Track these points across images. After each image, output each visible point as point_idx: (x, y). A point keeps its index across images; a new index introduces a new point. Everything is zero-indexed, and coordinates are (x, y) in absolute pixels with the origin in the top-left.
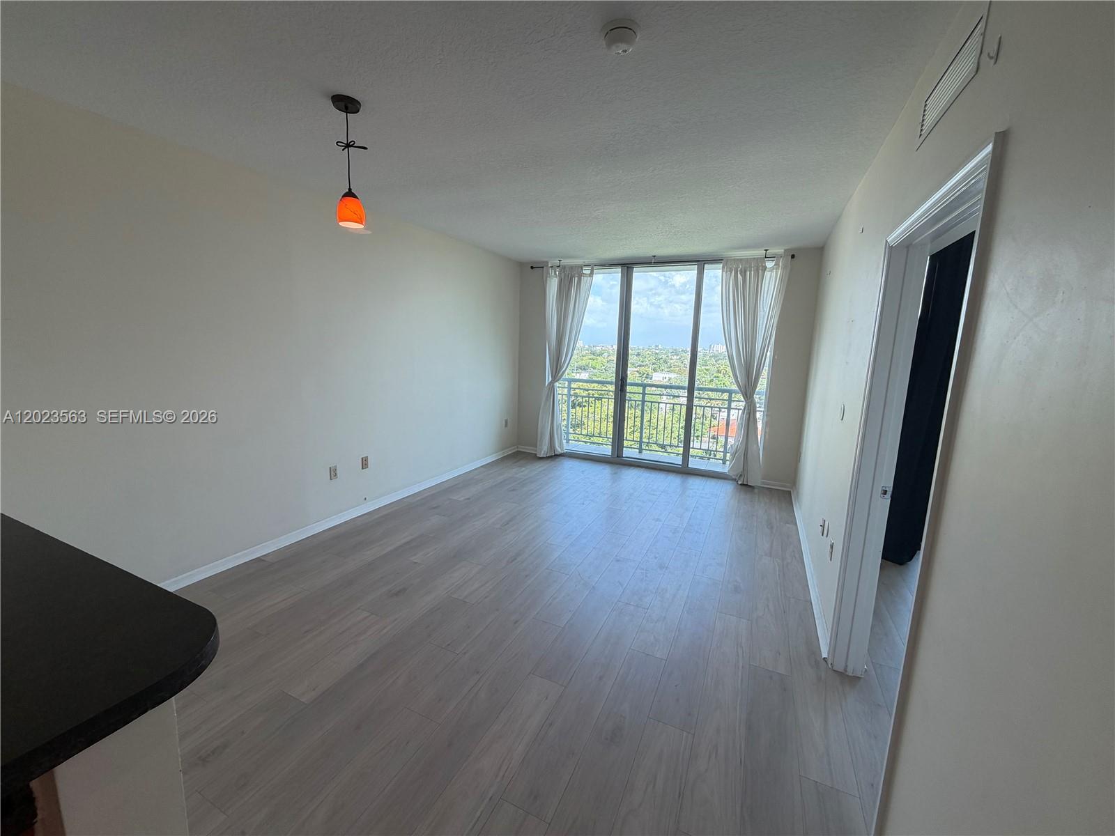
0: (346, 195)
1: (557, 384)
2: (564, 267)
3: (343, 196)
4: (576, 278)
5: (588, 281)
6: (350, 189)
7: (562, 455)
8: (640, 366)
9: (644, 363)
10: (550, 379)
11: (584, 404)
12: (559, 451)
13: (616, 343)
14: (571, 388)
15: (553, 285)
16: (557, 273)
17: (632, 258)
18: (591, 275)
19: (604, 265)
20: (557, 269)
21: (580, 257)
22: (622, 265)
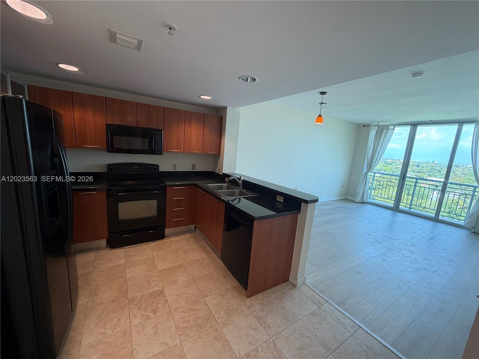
0: (319, 116)
1: (369, 173)
2: (380, 126)
3: (318, 116)
4: (386, 130)
5: (392, 132)
6: (320, 114)
7: (367, 203)
8: (418, 172)
9: (422, 171)
10: (366, 171)
11: (376, 189)
12: (366, 200)
13: (403, 159)
14: (375, 176)
15: (373, 133)
16: (376, 128)
17: (417, 122)
18: (394, 129)
19: (401, 125)
20: (377, 126)
21: (389, 122)
22: (412, 125)
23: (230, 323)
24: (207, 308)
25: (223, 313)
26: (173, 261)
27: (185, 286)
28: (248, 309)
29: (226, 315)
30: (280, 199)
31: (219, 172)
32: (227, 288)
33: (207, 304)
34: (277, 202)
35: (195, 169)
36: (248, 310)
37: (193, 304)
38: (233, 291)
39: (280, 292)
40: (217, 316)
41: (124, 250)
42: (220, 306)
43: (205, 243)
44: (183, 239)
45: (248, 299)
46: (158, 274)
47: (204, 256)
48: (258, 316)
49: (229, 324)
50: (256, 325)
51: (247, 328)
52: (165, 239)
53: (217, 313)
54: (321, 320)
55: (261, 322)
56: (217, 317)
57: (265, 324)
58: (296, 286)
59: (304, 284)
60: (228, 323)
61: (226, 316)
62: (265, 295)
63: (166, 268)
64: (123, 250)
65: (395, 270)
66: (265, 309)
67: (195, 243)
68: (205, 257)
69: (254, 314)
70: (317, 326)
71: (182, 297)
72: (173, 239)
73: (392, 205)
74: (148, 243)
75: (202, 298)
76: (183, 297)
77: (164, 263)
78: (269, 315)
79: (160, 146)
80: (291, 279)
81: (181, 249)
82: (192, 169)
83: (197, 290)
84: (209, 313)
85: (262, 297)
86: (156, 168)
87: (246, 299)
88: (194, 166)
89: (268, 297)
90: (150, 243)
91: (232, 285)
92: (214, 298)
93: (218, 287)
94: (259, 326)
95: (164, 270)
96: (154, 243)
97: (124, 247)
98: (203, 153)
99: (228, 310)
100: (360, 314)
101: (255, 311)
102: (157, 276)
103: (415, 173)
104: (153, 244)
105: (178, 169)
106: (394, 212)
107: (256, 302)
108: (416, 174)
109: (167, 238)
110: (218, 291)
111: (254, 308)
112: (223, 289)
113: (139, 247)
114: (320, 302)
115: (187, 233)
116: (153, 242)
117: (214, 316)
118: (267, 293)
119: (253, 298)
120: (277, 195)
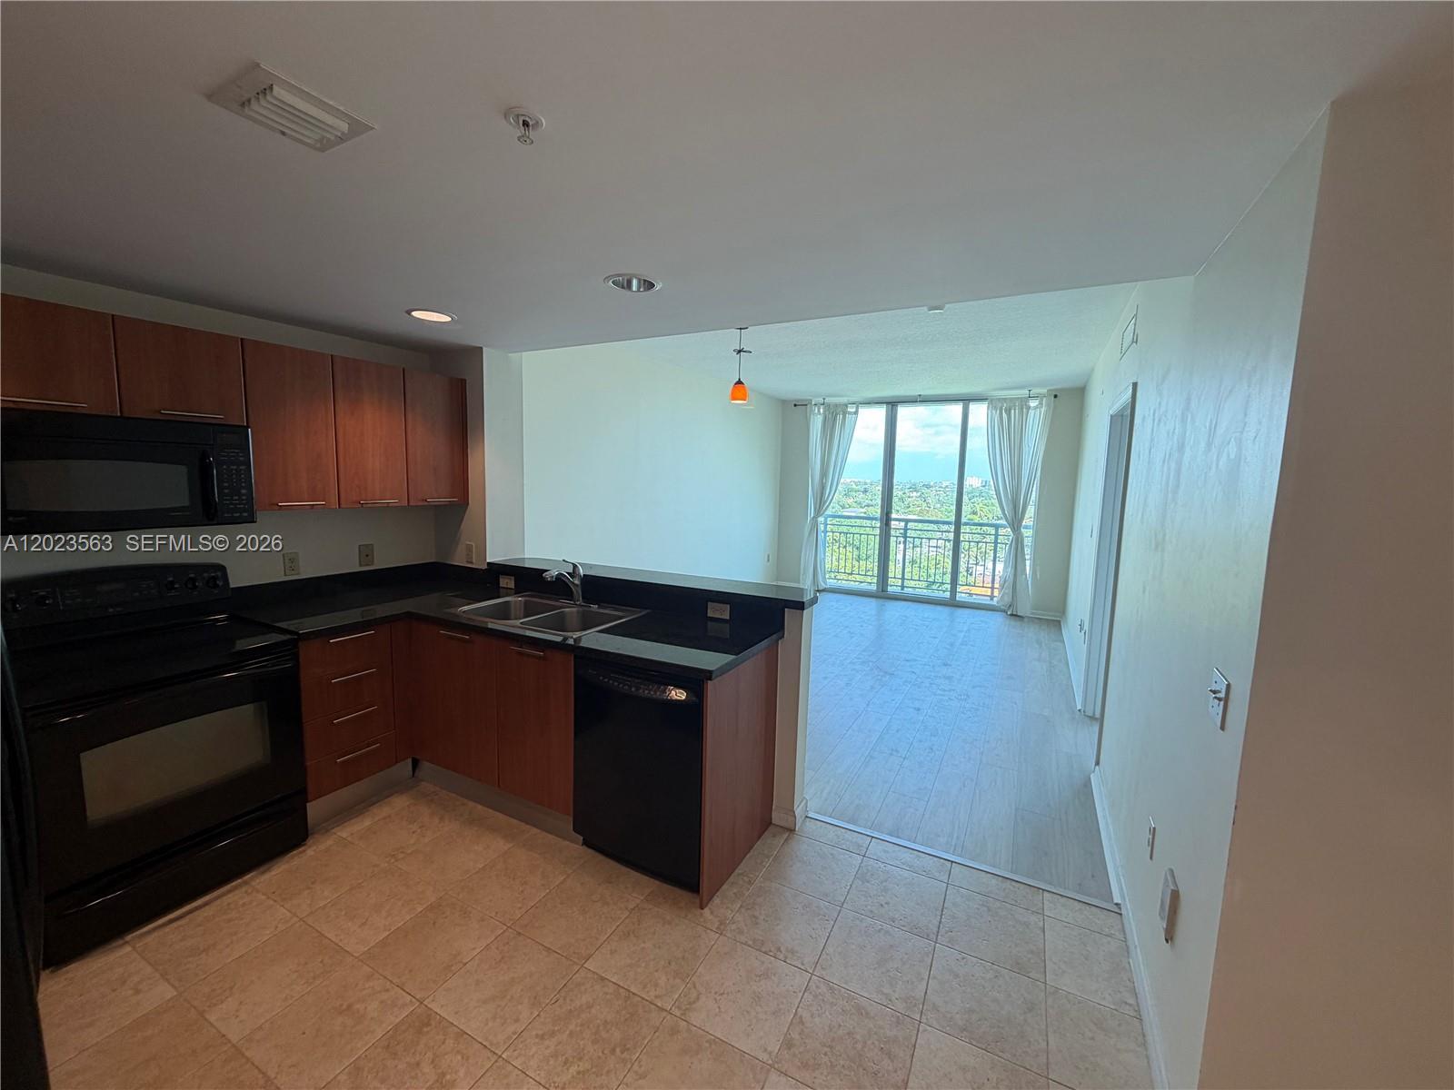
0: (737, 383)
1: (820, 520)
2: (828, 405)
3: (735, 384)
4: (841, 415)
5: (853, 419)
6: (739, 379)
7: (825, 590)
10: (813, 515)
12: (823, 586)
15: (817, 422)
16: (822, 410)
17: (898, 397)
18: (856, 413)
19: (869, 403)
20: (822, 407)
21: (846, 396)
22: (887, 403)
23: (699, 994)
24: (611, 989)
25: (664, 978)
26: (400, 903)
27: (500, 961)
28: (721, 934)
29: (674, 978)
30: (720, 612)
31: (472, 563)
32: (632, 907)
33: (603, 979)
34: (709, 623)
35: (372, 564)
36: (722, 937)
37: (561, 999)
38: (656, 909)
39: (768, 857)
40: (652, 993)
41: (134, 948)
42: (643, 965)
43: (480, 807)
44: (384, 818)
45: (706, 911)
46: (366, 968)
47: (500, 845)
48: (754, 941)
49: (698, 998)
50: (763, 963)
51: (748, 983)
52: (310, 841)
53: (649, 986)
54: (882, 883)
55: (770, 951)
56: (656, 997)
57: (781, 952)
58: (795, 830)
59: (808, 819)
60: (694, 995)
61: (678, 981)
62: (741, 882)
63: (387, 937)
64: (128, 949)
65: (944, 724)
66: (760, 914)
67: (442, 819)
68: (506, 848)
69: (743, 939)
70: (882, 898)
71: (509, 997)
72: (344, 832)
73: (874, 587)
74: (239, 881)
75: (576, 968)
76: (512, 997)
77: (364, 924)
78: (778, 925)
79: (244, 491)
80: (777, 817)
81: (401, 856)
82: (361, 565)
83: (545, 953)
84: (627, 998)
85: (735, 891)
86: (215, 578)
87: (701, 914)
88: (366, 553)
89: (750, 883)
90: (252, 879)
91: (642, 895)
92: (612, 952)
93: (606, 918)
94: (771, 963)
95: (383, 944)
96: (273, 873)
97: (128, 938)
98: (411, 504)
99: (673, 963)
100: (939, 836)
101: (741, 932)
102: (369, 977)
103: (861, 507)
104: (267, 876)
105: (308, 570)
106: (881, 601)
107: (727, 908)
108: (864, 510)
109: (316, 836)
110: (614, 928)
111: (734, 927)
112: (623, 917)
113: (207, 911)
114: (859, 846)
115: (392, 795)
116: (262, 869)
117: (643, 999)
118: (742, 874)
119: (716, 900)
120: (707, 601)
